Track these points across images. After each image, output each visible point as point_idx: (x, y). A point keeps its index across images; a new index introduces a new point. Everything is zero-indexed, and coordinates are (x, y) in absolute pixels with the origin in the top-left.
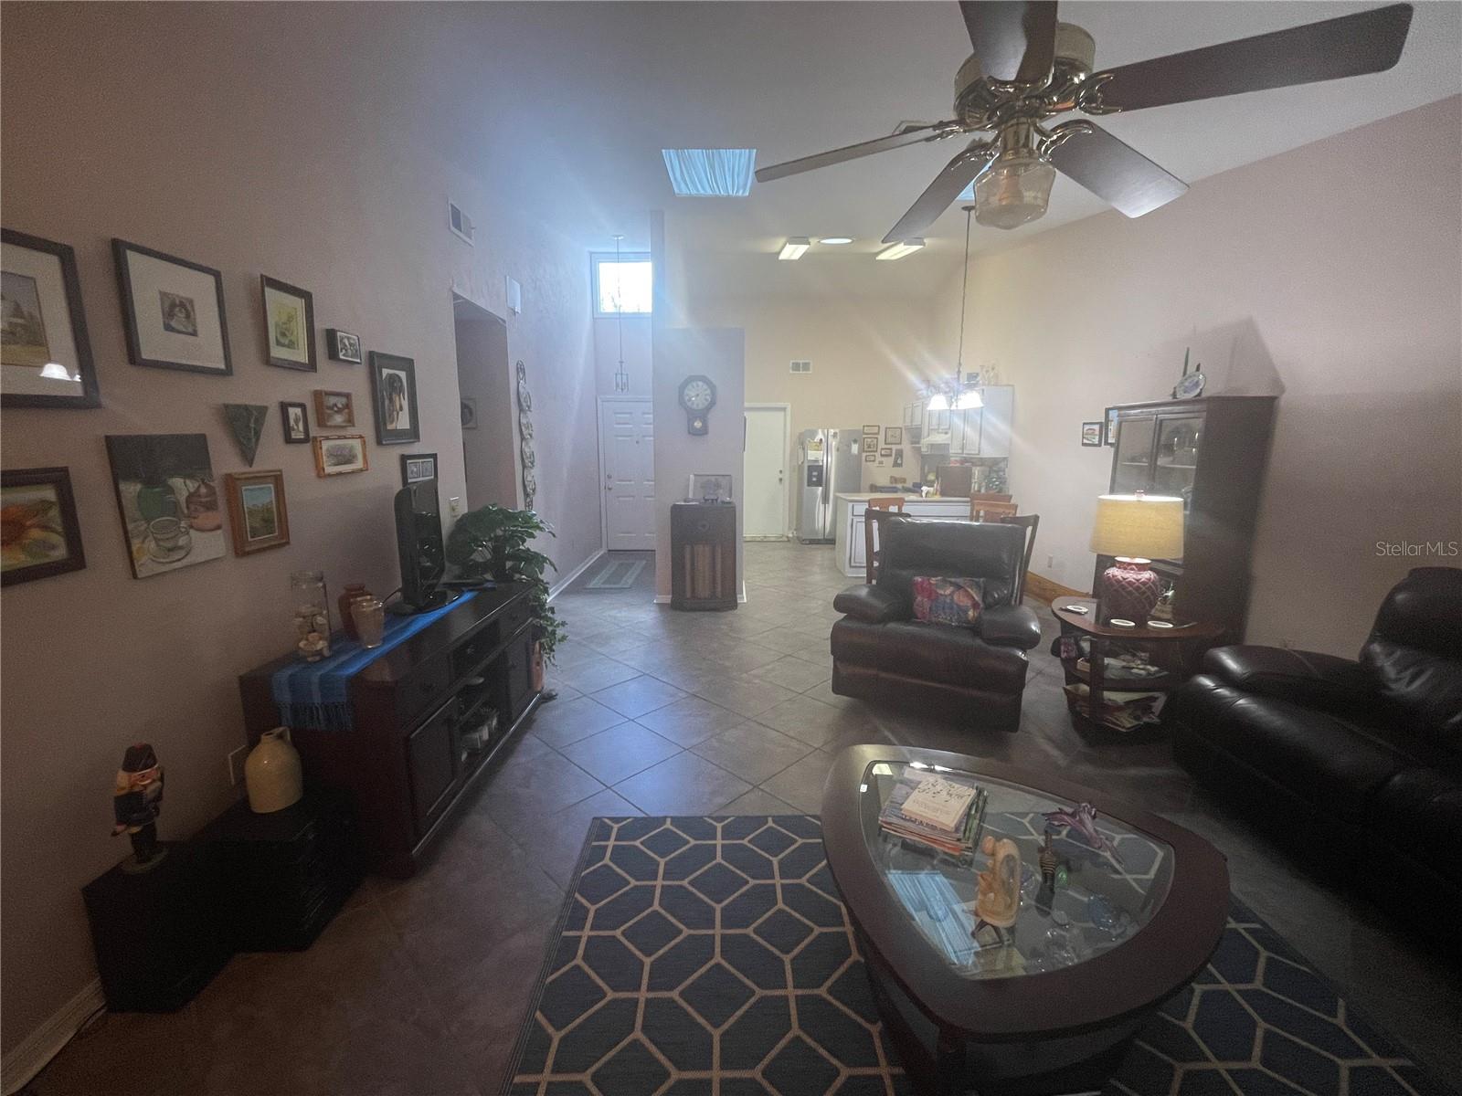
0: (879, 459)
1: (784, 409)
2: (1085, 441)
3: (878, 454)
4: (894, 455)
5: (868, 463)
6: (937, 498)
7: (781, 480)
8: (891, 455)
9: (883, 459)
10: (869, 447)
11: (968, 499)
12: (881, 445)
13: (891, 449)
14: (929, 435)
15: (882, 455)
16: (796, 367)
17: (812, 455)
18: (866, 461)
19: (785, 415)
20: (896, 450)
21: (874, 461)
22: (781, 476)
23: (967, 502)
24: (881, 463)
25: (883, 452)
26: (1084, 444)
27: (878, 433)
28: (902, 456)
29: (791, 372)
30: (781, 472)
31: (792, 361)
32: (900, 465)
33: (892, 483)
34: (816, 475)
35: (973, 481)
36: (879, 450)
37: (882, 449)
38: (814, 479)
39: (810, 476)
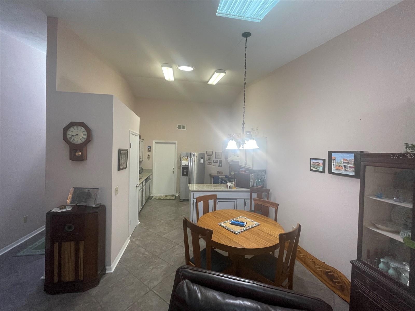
0: (213, 164)
1: (175, 143)
2: (312, 168)
3: (212, 162)
4: (218, 162)
5: (209, 165)
6: (235, 189)
7: (173, 172)
8: (218, 163)
9: (214, 164)
10: (209, 159)
11: (249, 190)
12: (214, 158)
13: (218, 160)
14: (231, 157)
15: (214, 163)
16: (180, 127)
17: (184, 163)
18: (208, 165)
19: (175, 146)
20: (220, 161)
21: (211, 165)
22: (174, 170)
23: (249, 191)
24: (214, 165)
25: (214, 162)
26: (311, 170)
27: (212, 154)
28: (221, 163)
29: (178, 129)
30: (174, 168)
31: (178, 125)
32: (221, 166)
33: (218, 174)
34: (185, 172)
35: (251, 180)
36: (213, 160)
37: (214, 160)
38: (185, 173)
39: (183, 172)
